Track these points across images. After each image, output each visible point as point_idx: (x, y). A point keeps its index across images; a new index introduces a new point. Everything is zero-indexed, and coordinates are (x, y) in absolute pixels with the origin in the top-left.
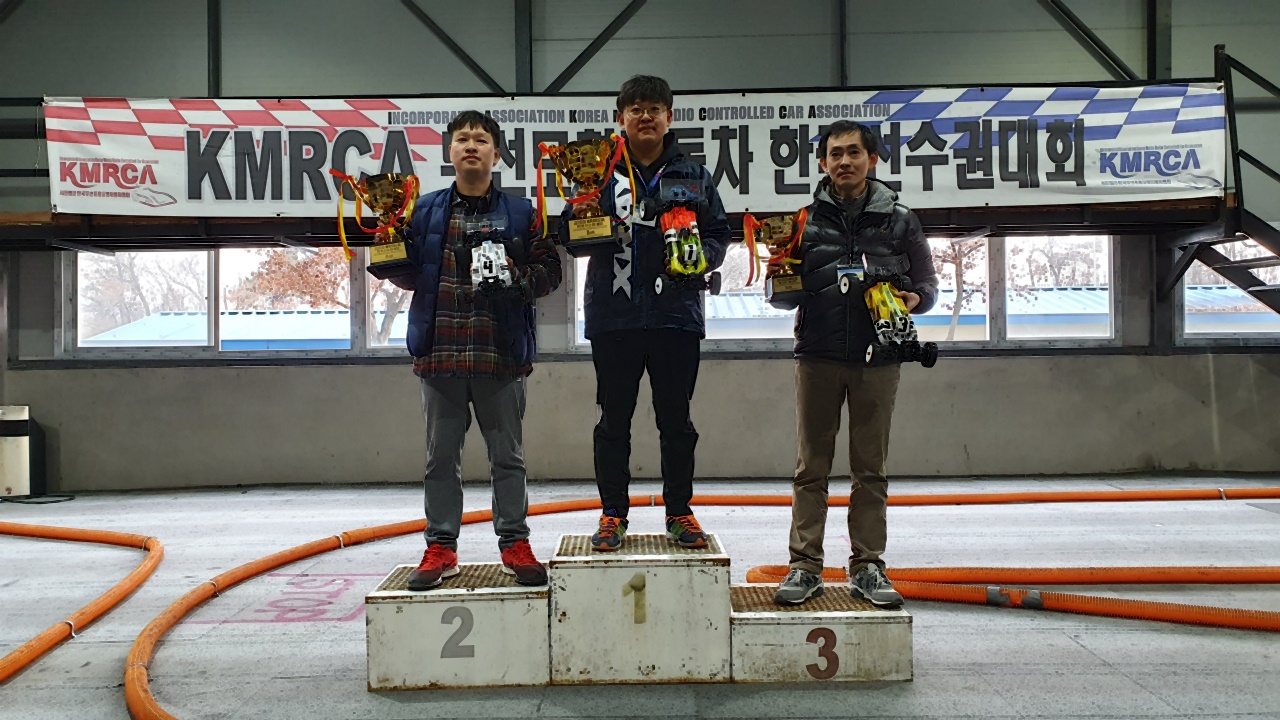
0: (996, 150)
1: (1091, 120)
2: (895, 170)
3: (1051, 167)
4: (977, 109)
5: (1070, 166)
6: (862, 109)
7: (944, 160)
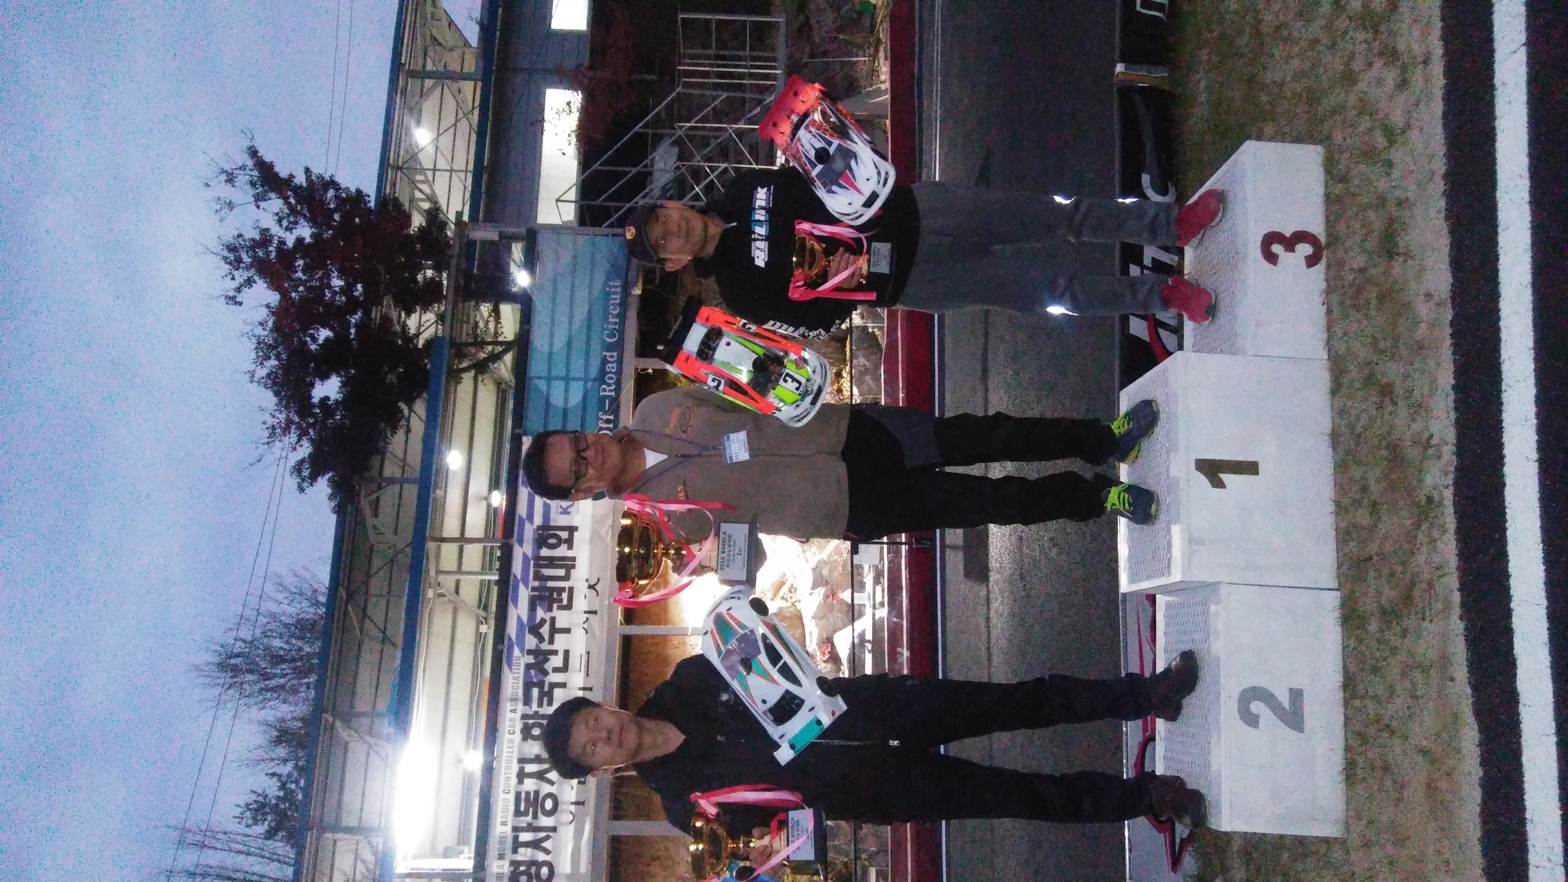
0: (550, 584)
1: (538, 520)
2: (555, 652)
3: (564, 547)
4: (524, 594)
5: (564, 535)
6: (516, 675)
7: (553, 620)
